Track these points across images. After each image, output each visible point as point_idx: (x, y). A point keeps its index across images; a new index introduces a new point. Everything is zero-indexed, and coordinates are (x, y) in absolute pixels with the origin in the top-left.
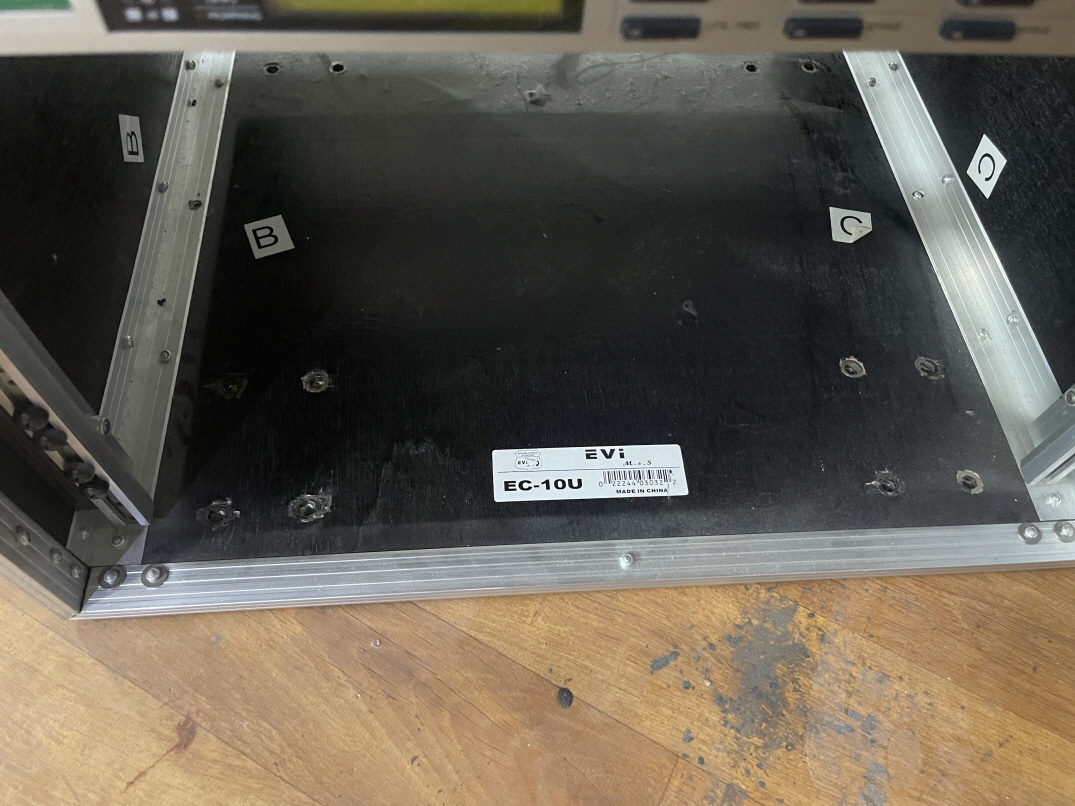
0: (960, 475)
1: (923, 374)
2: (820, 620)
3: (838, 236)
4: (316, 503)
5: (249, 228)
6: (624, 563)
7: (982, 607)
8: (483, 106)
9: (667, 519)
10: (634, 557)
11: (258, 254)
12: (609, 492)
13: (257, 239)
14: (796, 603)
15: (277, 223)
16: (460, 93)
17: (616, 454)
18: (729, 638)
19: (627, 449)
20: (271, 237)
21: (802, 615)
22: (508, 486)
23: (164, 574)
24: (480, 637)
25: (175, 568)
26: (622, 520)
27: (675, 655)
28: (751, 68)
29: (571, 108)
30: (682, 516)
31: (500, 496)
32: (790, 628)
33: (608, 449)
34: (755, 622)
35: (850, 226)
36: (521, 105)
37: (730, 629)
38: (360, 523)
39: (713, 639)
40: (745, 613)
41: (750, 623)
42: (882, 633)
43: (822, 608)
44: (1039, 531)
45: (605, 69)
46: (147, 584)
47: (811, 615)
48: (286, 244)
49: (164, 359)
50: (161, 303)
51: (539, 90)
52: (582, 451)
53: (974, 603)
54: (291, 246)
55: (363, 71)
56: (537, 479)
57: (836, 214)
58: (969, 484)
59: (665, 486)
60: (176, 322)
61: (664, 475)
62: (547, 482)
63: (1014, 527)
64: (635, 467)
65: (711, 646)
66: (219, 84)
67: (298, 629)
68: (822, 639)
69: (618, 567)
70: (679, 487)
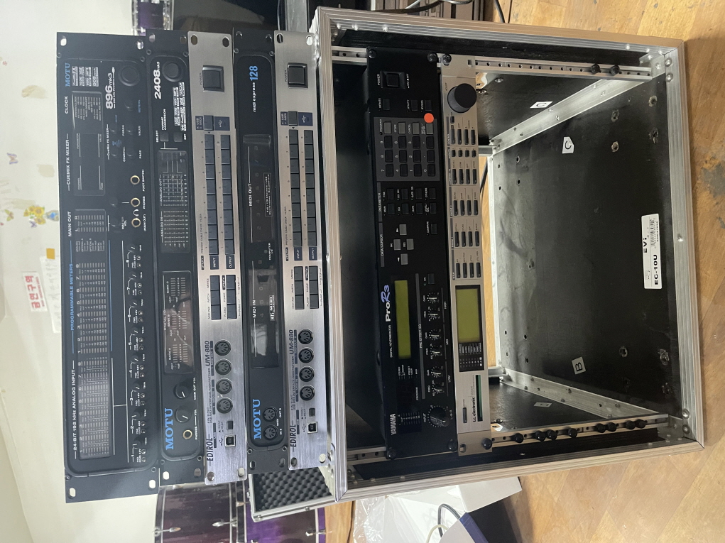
0: (651, 105)
1: (617, 118)
2: (708, 159)
3: (571, 151)
4: (664, 355)
5: (576, 373)
6: (681, 240)
7: (702, 91)
8: (535, 285)
9: (666, 221)
10: (679, 236)
11: (584, 370)
12: (658, 244)
13: (580, 370)
14: (702, 168)
15: (574, 362)
16: (531, 293)
17: (645, 241)
18: (714, 196)
19: (643, 237)
20: (579, 364)
21: (706, 166)
22: (656, 284)
23: (686, 411)
24: (713, 296)
25: (684, 407)
26: (667, 240)
27: (720, 218)
28: (519, 182)
29: (534, 251)
30: (666, 216)
31: (659, 286)
32: (710, 171)
33: (644, 244)
34: (709, 185)
35: (568, 146)
36: (534, 271)
37: (711, 196)
38: (669, 340)
39: (715, 202)
40: (705, 190)
41: (709, 187)
42: (711, 134)
43: (704, 158)
44: (669, 74)
45: (521, 238)
46: (688, 417)
47: (706, 162)
48: (580, 360)
49: (618, 406)
50: (601, 406)
51: (528, 264)
52: (644, 254)
53: (700, 95)
54: (581, 358)
55: (526, 328)
56: (654, 272)
57: (565, 152)
58: (653, 101)
59: (655, 223)
60: (607, 401)
61: (652, 223)
62: (655, 268)
63: (668, 83)
64: (649, 234)
65: (717, 204)
66: (532, 380)
67: (710, 365)
68: (714, 158)
69: (682, 243)
70: (655, 217)
